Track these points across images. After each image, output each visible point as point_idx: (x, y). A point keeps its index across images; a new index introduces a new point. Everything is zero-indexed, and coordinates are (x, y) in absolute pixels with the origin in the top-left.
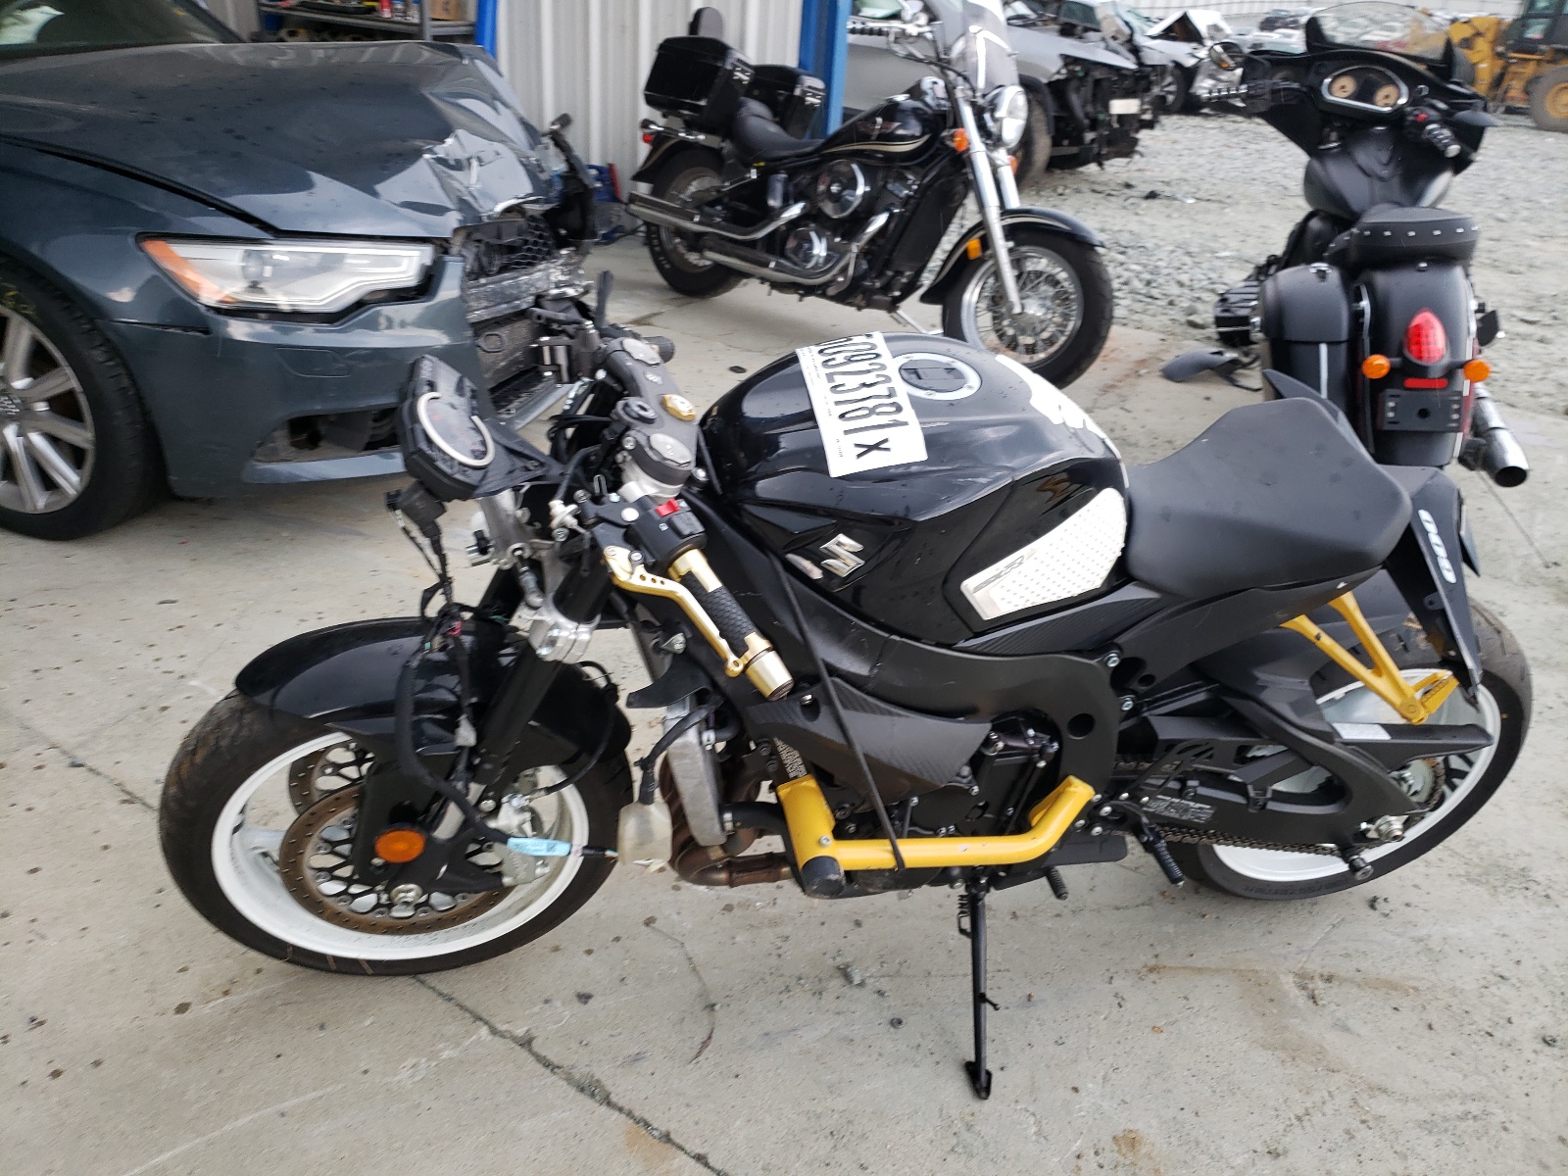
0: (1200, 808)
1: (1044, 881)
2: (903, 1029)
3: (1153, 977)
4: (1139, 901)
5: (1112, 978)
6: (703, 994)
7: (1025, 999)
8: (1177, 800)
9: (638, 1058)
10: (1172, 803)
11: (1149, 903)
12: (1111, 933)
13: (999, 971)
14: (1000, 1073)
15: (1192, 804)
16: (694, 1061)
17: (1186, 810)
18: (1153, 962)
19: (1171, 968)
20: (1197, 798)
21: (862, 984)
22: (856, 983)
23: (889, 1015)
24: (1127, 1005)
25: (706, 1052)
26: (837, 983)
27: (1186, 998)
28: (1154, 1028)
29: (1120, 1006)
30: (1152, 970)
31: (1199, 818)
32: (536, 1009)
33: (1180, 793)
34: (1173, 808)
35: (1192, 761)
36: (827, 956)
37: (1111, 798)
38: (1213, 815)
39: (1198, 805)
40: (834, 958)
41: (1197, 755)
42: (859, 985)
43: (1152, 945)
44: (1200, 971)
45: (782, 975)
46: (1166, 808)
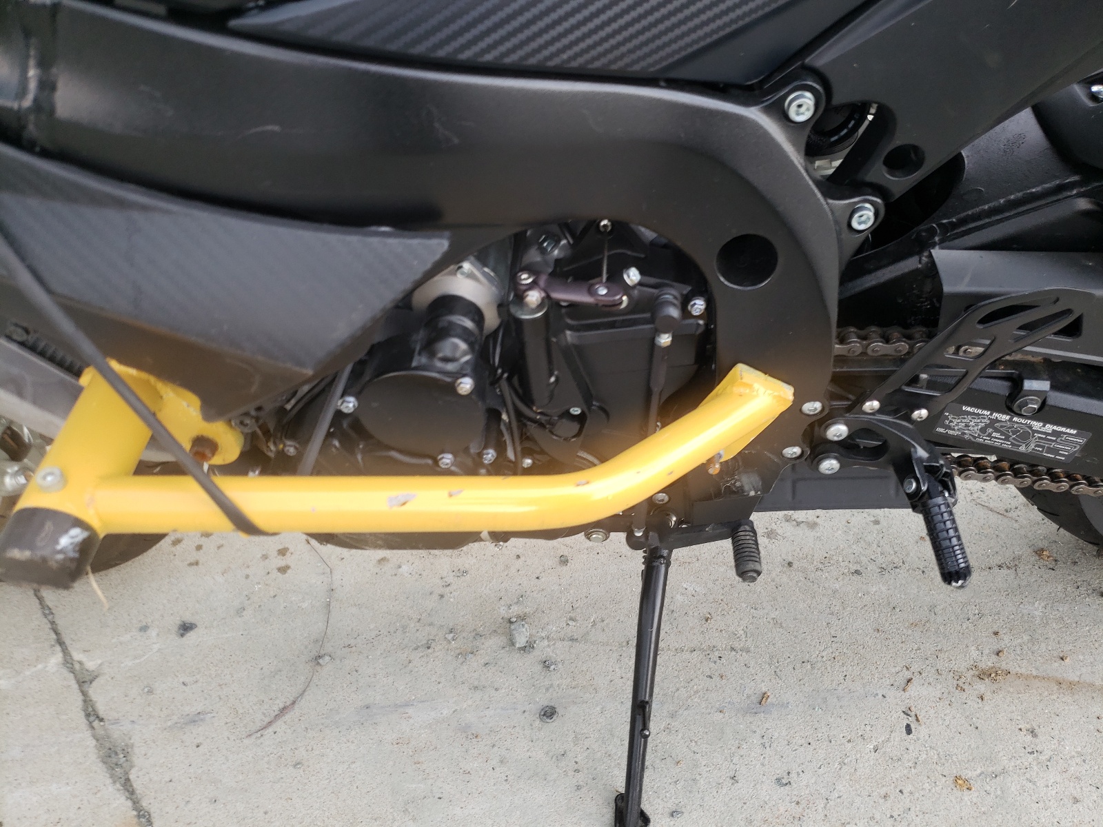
0: (1055, 433)
1: (725, 546)
2: (554, 724)
3: (981, 687)
4: (998, 560)
5: (909, 681)
6: (320, 641)
7: (755, 699)
8: (1005, 417)
9: (195, 719)
10: (997, 421)
11: (1012, 565)
12: (932, 609)
13: (733, 649)
14: (667, 820)
15: (1037, 425)
16: (259, 735)
17: (1025, 436)
18: (987, 662)
19: (1019, 676)
20: (1045, 412)
21: (528, 647)
22: (518, 646)
23: (543, 700)
24: (920, 731)
25: (279, 726)
26: (493, 643)
27: (1033, 732)
28: (957, 778)
29: (909, 730)
30: (983, 675)
31: (1055, 451)
32: (127, 637)
33: (1011, 402)
34: (997, 430)
35: (1018, 339)
36: (502, 602)
37: (849, 409)
38: (1085, 448)
39: (1049, 428)
40: (509, 607)
41: (1029, 327)
42: (523, 649)
43: (996, 633)
44: (1069, 687)
45: (431, 624)
46: (983, 430)
